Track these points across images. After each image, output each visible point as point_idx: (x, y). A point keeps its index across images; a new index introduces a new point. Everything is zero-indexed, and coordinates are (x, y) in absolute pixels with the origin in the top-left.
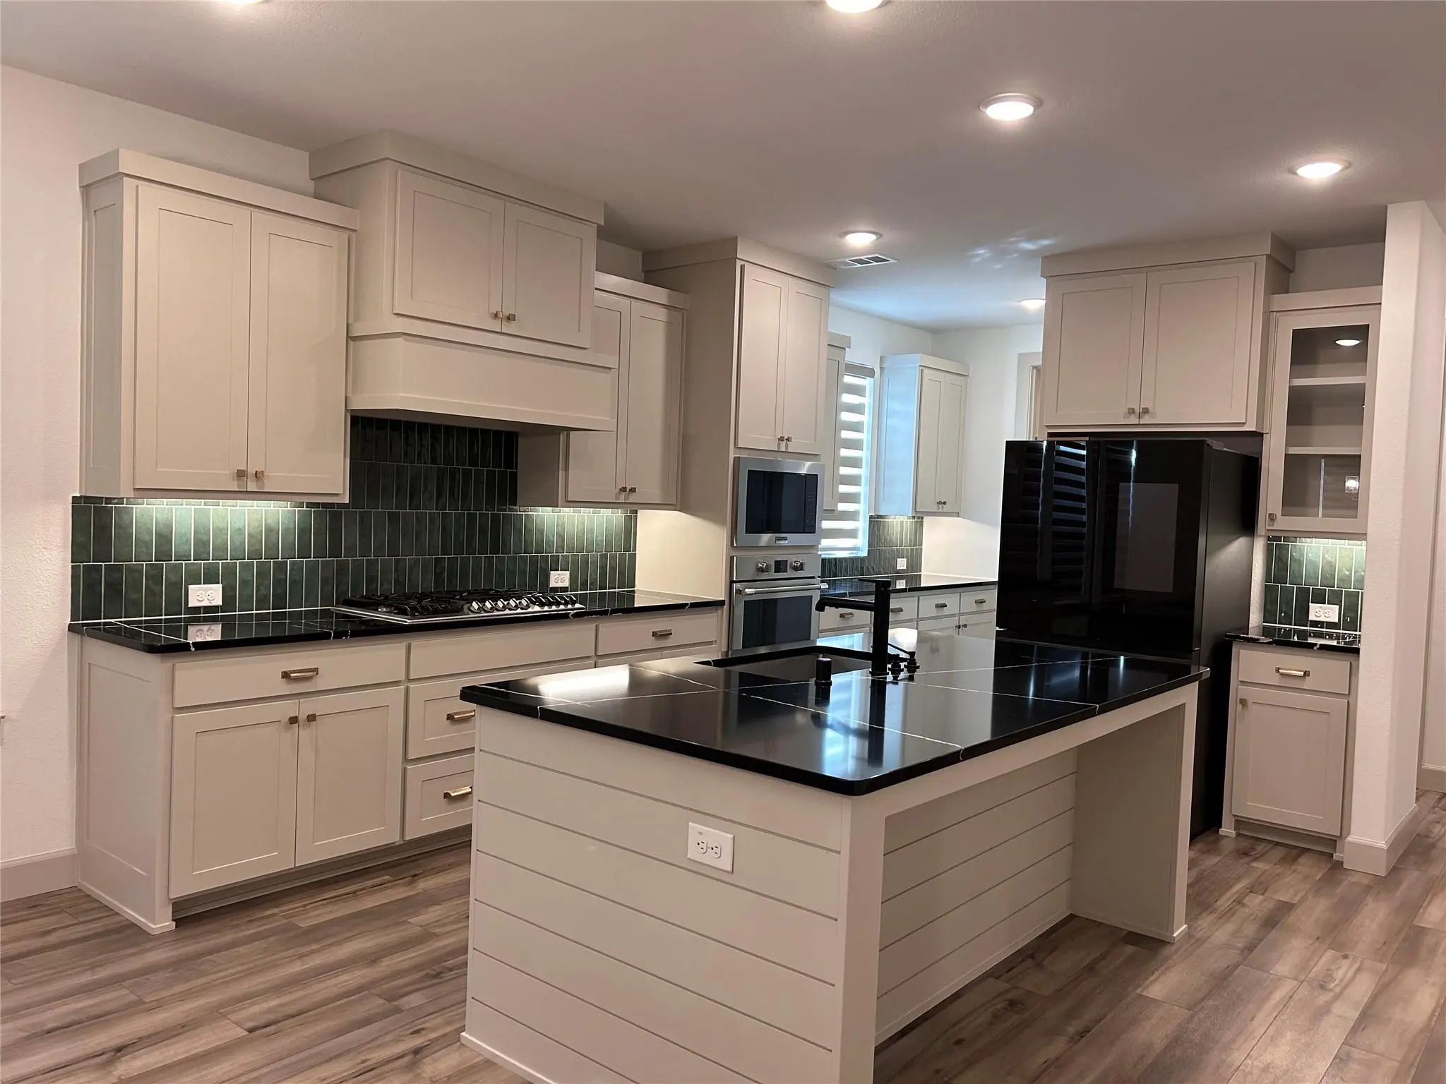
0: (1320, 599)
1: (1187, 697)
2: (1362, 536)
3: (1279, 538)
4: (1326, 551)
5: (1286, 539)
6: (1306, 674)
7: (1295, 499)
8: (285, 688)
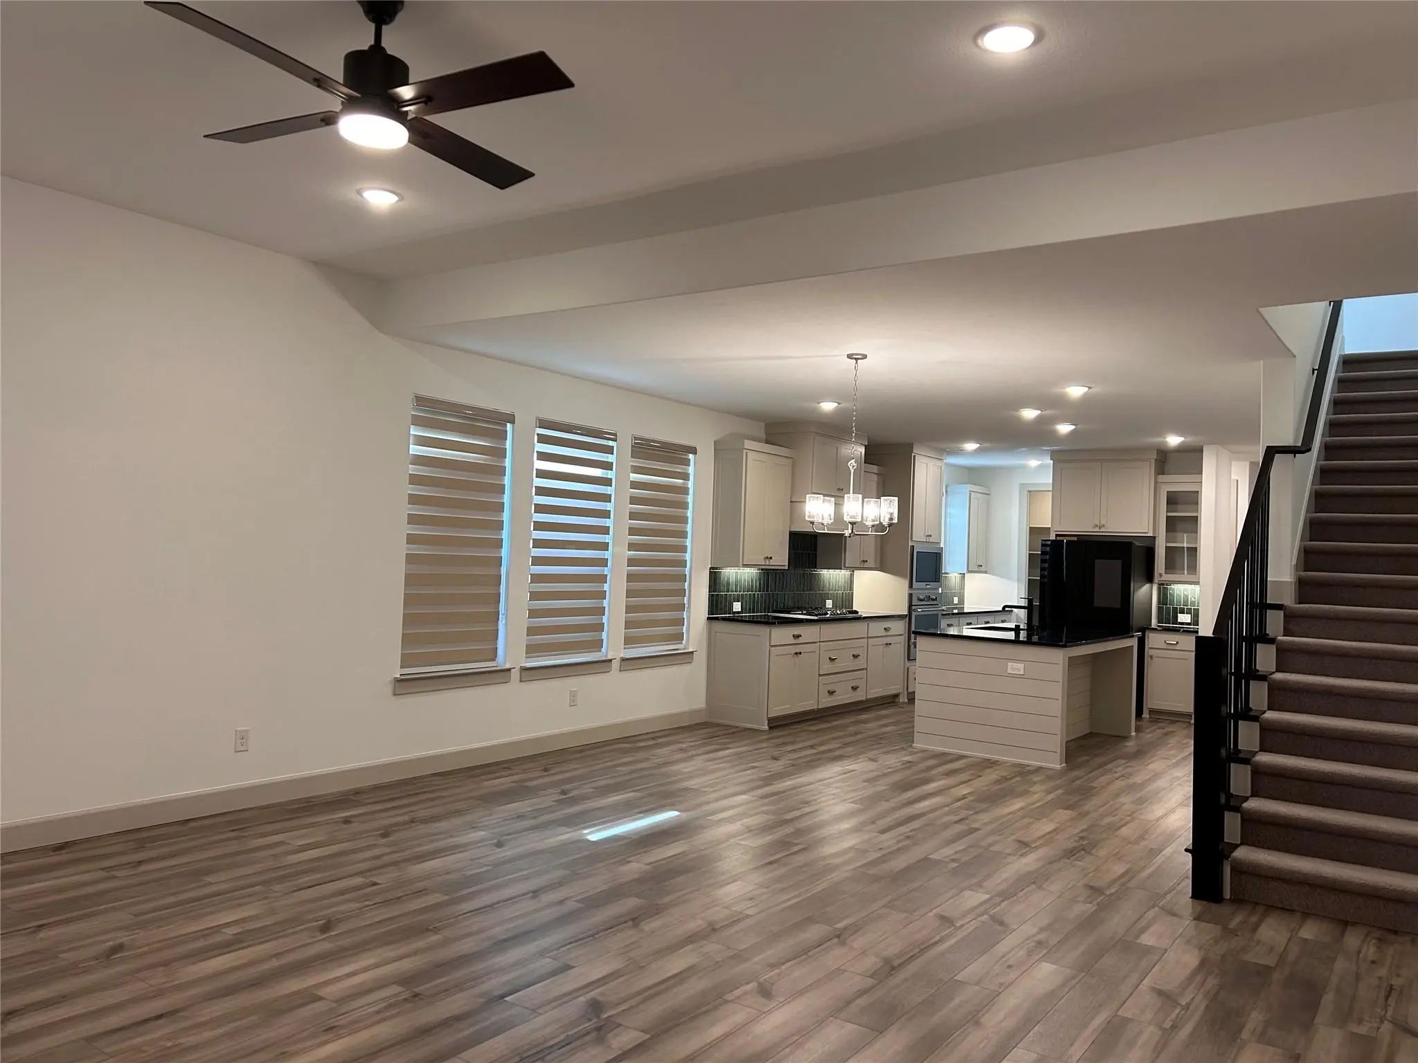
0: (1182, 612)
1: (1133, 642)
2: (1197, 583)
3: (1163, 584)
4: (1184, 590)
5: (1167, 585)
6: (1177, 643)
7: (1171, 566)
8: (793, 641)
